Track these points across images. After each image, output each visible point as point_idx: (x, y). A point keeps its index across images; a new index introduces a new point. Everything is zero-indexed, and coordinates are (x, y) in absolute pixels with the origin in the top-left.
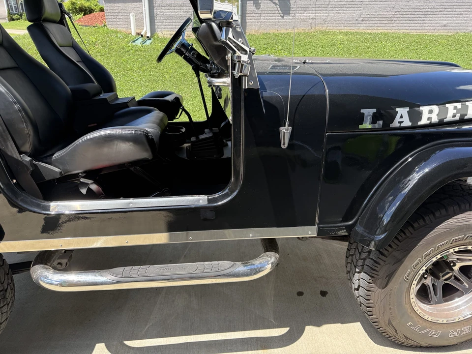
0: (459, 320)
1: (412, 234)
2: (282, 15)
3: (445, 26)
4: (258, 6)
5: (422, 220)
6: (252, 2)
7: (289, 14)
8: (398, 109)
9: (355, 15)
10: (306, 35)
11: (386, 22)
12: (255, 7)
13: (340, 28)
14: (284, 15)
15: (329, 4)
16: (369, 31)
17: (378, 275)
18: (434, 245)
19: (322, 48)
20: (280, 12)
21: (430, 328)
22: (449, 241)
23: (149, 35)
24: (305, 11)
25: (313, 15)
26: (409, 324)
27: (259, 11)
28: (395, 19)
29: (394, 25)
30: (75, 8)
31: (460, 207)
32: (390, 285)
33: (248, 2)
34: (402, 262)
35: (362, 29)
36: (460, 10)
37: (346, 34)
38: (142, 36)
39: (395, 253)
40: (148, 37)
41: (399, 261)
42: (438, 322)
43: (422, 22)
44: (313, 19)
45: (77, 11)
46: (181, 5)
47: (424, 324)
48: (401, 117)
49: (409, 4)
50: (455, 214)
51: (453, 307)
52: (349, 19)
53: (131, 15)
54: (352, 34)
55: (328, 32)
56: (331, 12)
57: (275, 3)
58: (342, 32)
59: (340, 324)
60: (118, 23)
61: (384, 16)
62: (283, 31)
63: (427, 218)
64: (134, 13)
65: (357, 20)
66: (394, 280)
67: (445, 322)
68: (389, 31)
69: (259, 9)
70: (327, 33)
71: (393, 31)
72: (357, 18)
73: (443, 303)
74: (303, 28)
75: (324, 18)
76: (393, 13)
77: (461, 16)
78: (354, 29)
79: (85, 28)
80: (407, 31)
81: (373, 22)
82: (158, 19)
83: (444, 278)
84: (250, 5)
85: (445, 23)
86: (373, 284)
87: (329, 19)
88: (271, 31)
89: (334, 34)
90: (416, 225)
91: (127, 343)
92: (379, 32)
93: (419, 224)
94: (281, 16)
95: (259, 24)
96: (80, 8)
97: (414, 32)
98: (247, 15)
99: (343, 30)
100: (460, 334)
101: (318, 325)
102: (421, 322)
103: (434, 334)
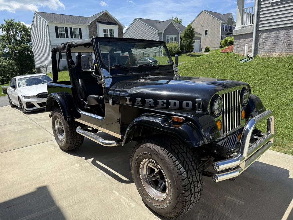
0: (157, 200)
8: (137, 99)
18: (140, 153)
21: (147, 196)
22: (144, 154)
23: (252, 56)
26: (140, 188)
30: (227, 43)
38: (248, 57)
40: (251, 57)
46: (277, 37)
47: (146, 193)
48: (138, 102)
53: (246, 45)
60: (240, 50)
64: (248, 44)
67: (153, 197)
79: (222, 53)
82: (260, 46)
83: (157, 177)
91: (97, 161)
96: (229, 42)
100: (156, 206)
102: (144, 191)
103: (148, 200)
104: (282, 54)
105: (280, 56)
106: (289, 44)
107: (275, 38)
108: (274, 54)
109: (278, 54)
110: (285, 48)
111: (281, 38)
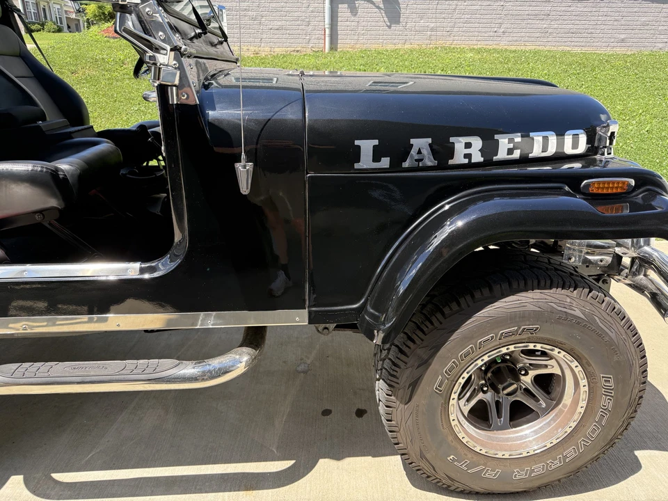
0: (529, 454)
1: (441, 323)
2: (388, 24)
3: (623, 41)
4: (354, 11)
5: (455, 303)
6: (346, 6)
7: (398, 22)
8: (413, 141)
9: (493, 25)
10: (422, 52)
11: (538, 35)
12: (351, 12)
13: (471, 43)
14: (391, 24)
15: (455, 9)
16: (513, 48)
17: (398, 383)
18: (474, 341)
19: (442, 71)
20: (386, 19)
21: (485, 464)
22: (496, 336)
24: (421, 19)
25: (432, 25)
26: (451, 457)
27: (357, 19)
28: (550, 31)
29: (550, 39)
30: (104, 13)
31: (510, 285)
32: (415, 398)
33: (340, 6)
34: (430, 365)
35: (503, 44)
36: (644, 19)
37: (479, 51)
39: (419, 351)
41: (425, 363)
42: (497, 456)
43: (589, 36)
44: (432, 30)
45: (105, 18)
46: (246, 9)
47: (475, 458)
48: (419, 152)
49: (570, 9)
50: (504, 296)
51: (522, 436)
52: (484, 30)
54: (488, 51)
55: (454, 48)
56: (458, 21)
57: (378, 7)
58: (474, 49)
59: (370, 457)
61: (535, 26)
62: (390, 47)
63: (462, 301)
65: (496, 32)
66: (419, 391)
67: (507, 457)
68: (540, 48)
69: (356, 15)
70: (452, 50)
71: (547, 48)
72: (496, 29)
73: (509, 429)
74: (420, 42)
75: (448, 29)
76: (548, 22)
77: (646, 27)
78: (492, 45)
79: (112, 40)
80: (568, 48)
81: (519, 35)
83: (505, 392)
84: (343, 9)
85: (623, 36)
86: (392, 397)
87: (456, 29)
88: (373, 47)
89: (462, 51)
90: (447, 310)
91: (56, 476)
92: (528, 48)
93: (451, 309)
94: (387, 26)
95: (356, 37)
97: (578, 50)
98: (339, 24)
99: (475, 47)
100: (530, 474)
101: (338, 457)
102: (469, 455)
103: (490, 474)
104: (261, 49)
105: (257, 54)
106: (271, 29)
107: (242, 13)
108: (245, 48)
109: (252, 48)
110: (264, 36)
111: (255, 13)
